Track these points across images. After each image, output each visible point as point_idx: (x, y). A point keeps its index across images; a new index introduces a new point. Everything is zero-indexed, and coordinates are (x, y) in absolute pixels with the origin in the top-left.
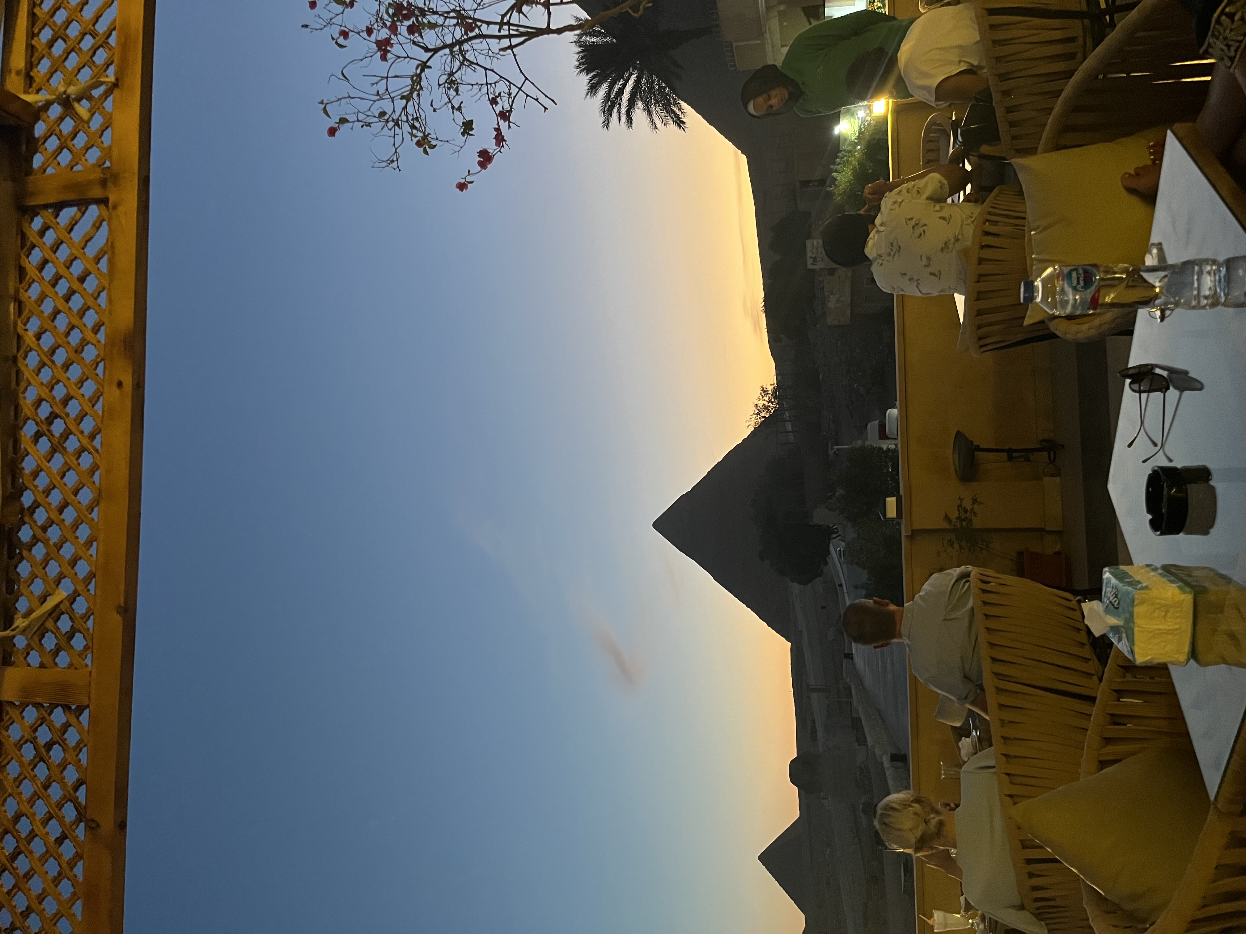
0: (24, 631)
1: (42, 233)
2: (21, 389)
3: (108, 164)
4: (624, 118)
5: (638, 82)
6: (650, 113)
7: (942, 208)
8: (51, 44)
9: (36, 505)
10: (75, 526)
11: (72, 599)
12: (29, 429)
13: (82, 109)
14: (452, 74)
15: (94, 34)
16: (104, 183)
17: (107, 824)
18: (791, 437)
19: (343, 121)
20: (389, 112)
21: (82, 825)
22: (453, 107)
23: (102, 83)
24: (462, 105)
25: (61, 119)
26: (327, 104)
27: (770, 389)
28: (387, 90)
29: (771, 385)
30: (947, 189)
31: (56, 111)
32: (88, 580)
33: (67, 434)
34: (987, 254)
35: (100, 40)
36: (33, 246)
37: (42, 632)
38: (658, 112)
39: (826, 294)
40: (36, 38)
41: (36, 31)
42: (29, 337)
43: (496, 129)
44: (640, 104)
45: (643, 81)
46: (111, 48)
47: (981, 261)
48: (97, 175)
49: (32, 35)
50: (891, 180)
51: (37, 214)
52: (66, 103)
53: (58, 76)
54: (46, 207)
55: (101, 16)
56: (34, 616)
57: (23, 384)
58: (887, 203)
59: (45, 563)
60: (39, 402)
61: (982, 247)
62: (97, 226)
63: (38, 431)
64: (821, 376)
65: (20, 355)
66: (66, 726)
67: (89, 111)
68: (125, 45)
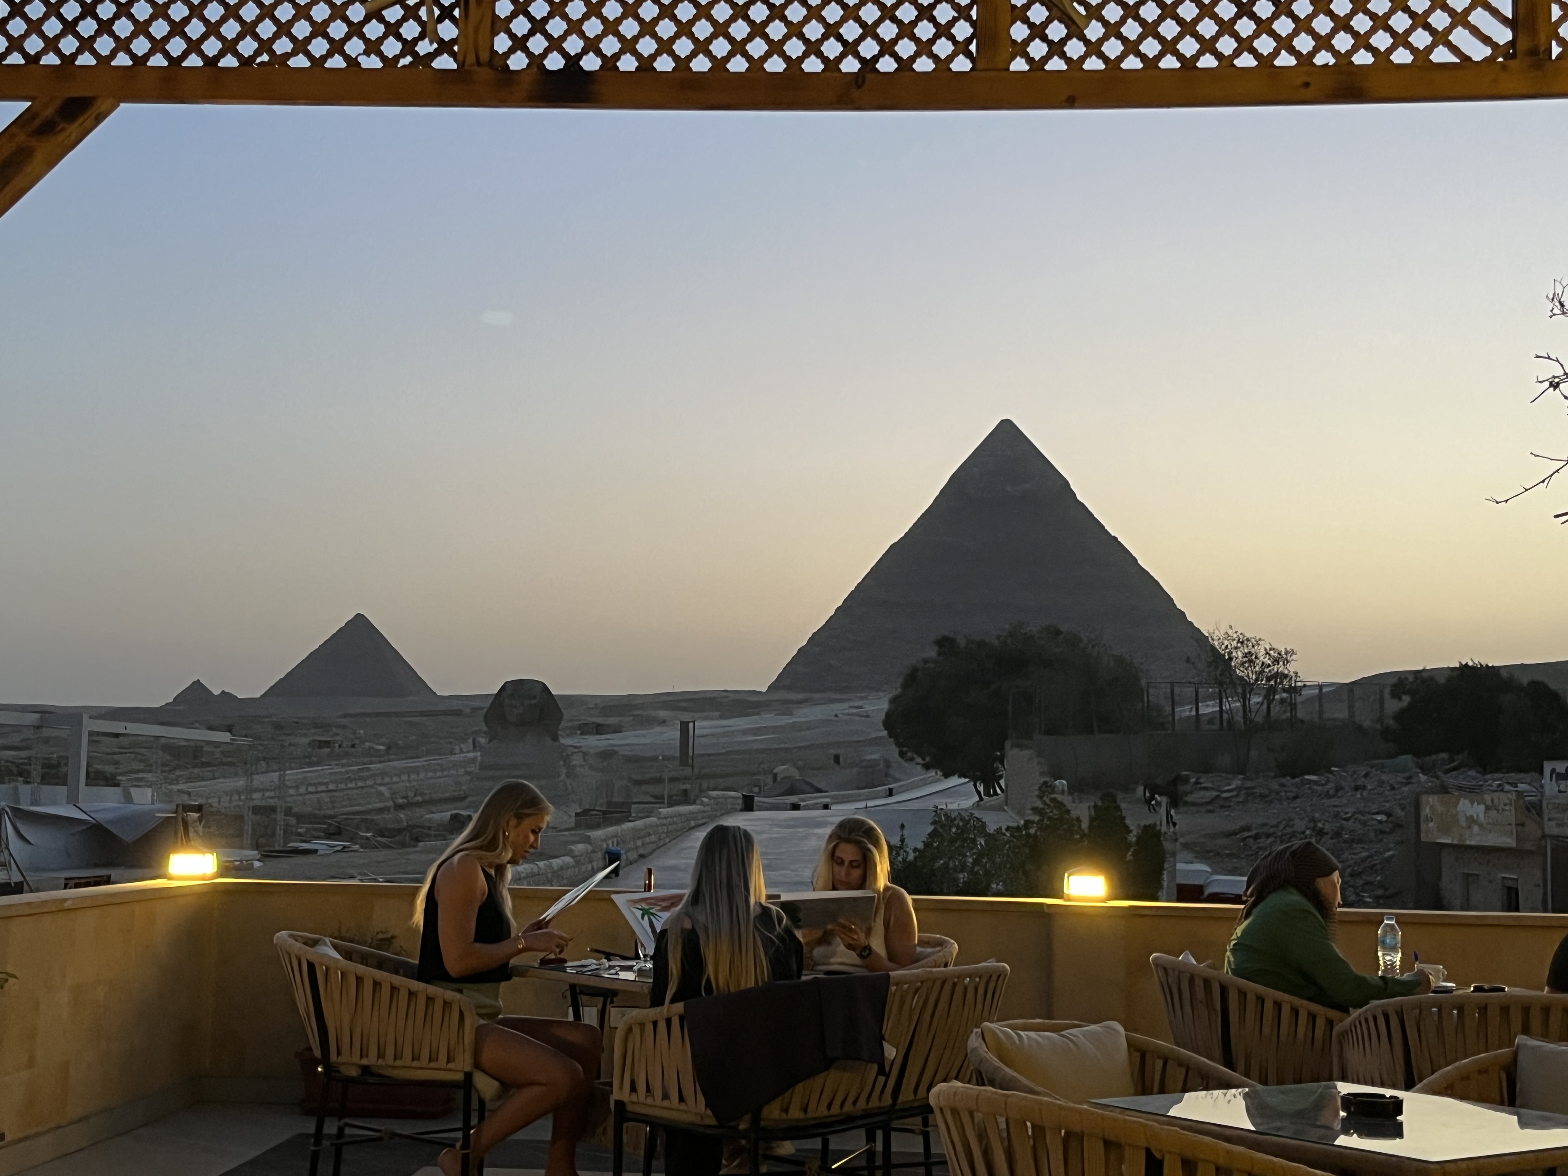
39: (1488, 797)
64: (1313, 778)
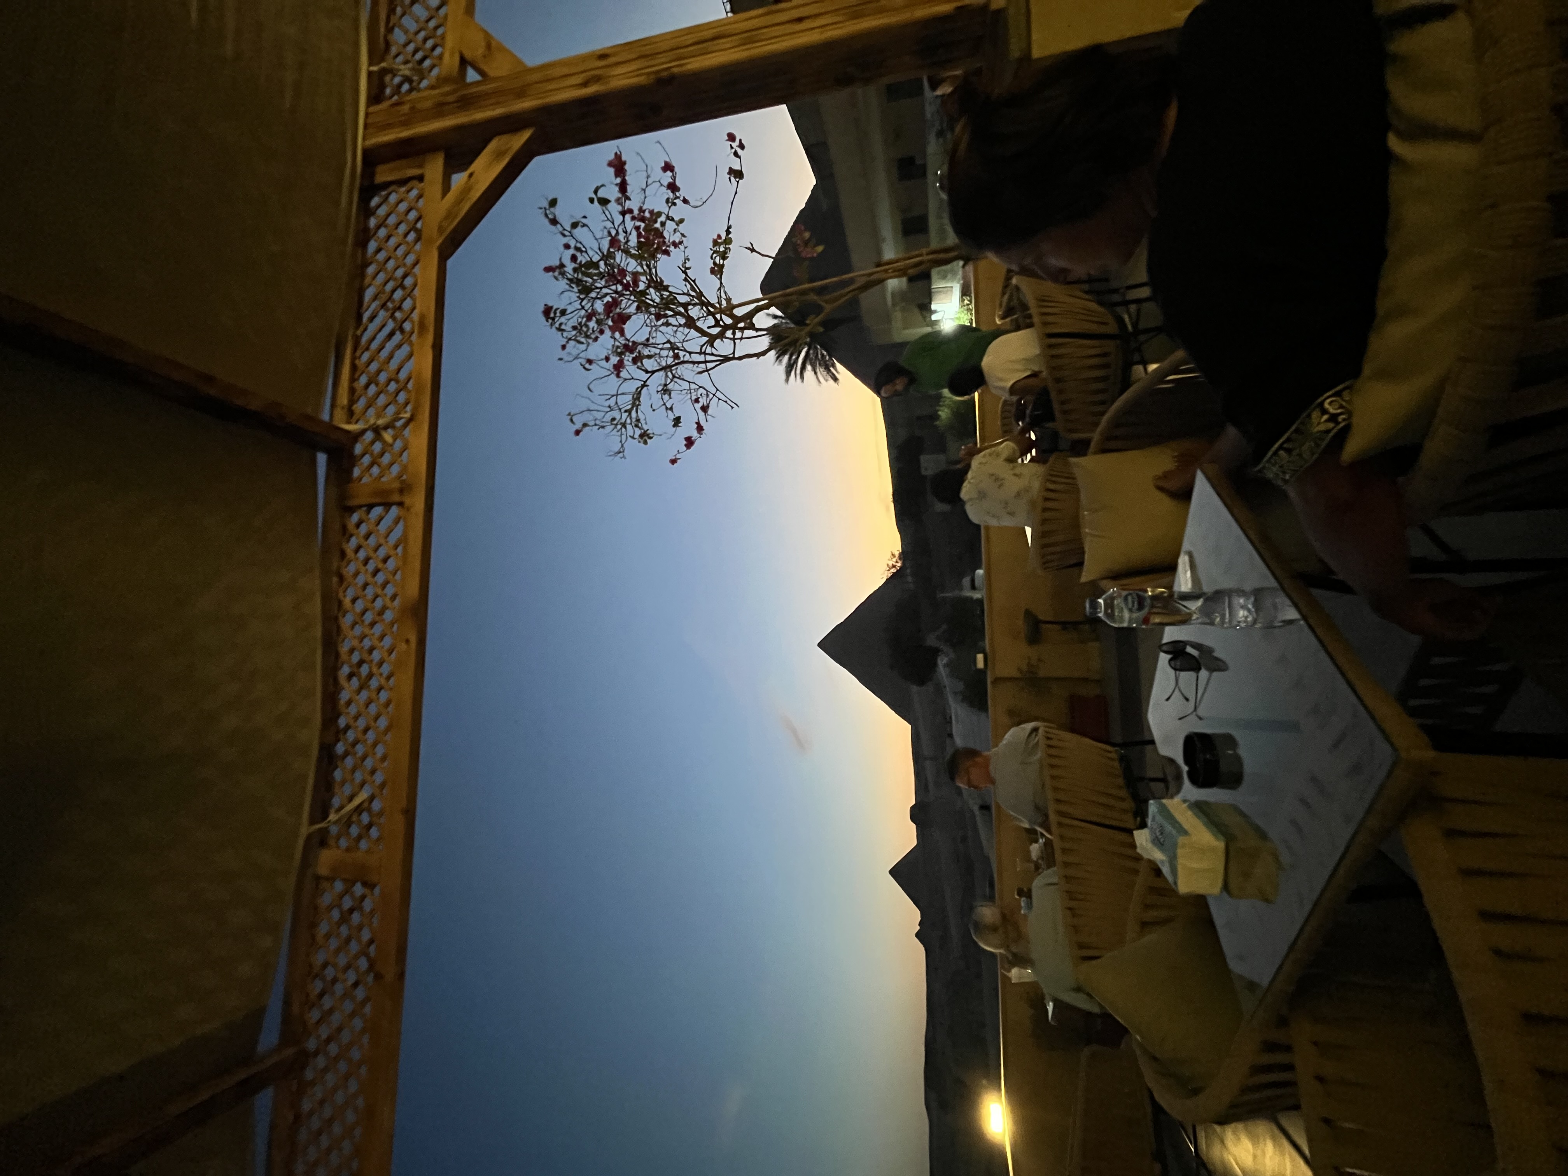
0: (336, 822)
1: (358, 525)
2: (340, 640)
3: (404, 477)
4: (798, 377)
5: (807, 353)
6: (816, 373)
7: (1014, 468)
8: (367, 386)
9: (348, 728)
10: (375, 745)
11: (372, 798)
12: (345, 670)
13: (388, 436)
14: (666, 385)
15: (397, 381)
16: (401, 491)
17: (390, 975)
18: (912, 586)
19: (585, 425)
20: (618, 417)
21: (372, 975)
22: (667, 408)
23: (401, 418)
24: (673, 406)
25: (373, 443)
26: (573, 415)
27: (897, 554)
28: (617, 403)
29: (898, 551)
30: (1018, 454)
31: (369, 435)
32: (383, 785)
33: (370, 676)
34: (1049, 504)
35: (402, 384)
36: (351, 536)
37: (349, 823)
38: (821, 371)
40: (356, 382)
41: (356, 376)
42: (347, 601)
43: (696, 423)
44: (809, 367)
45: (811, 352)
46: (409, 392)
47: (1045, 510)
48: (396, 485)
49: (353, 379)
50: (978, 446)
51: (354, 512)
52: (377, 431)
53: (371, 411)
54: (360, 507)
55: (402, 367)
56: (343, 812)
57: (342, 636)
58: (975, 462)
59: (353, 771)
60: (352, 651)
61: (1046, 499)
62: (397, 521)
63: (351, 672)
64: (931, 545)
65: (340, 615)
66: (363, 897)
67: (393, 437)
68: (419, 389)
